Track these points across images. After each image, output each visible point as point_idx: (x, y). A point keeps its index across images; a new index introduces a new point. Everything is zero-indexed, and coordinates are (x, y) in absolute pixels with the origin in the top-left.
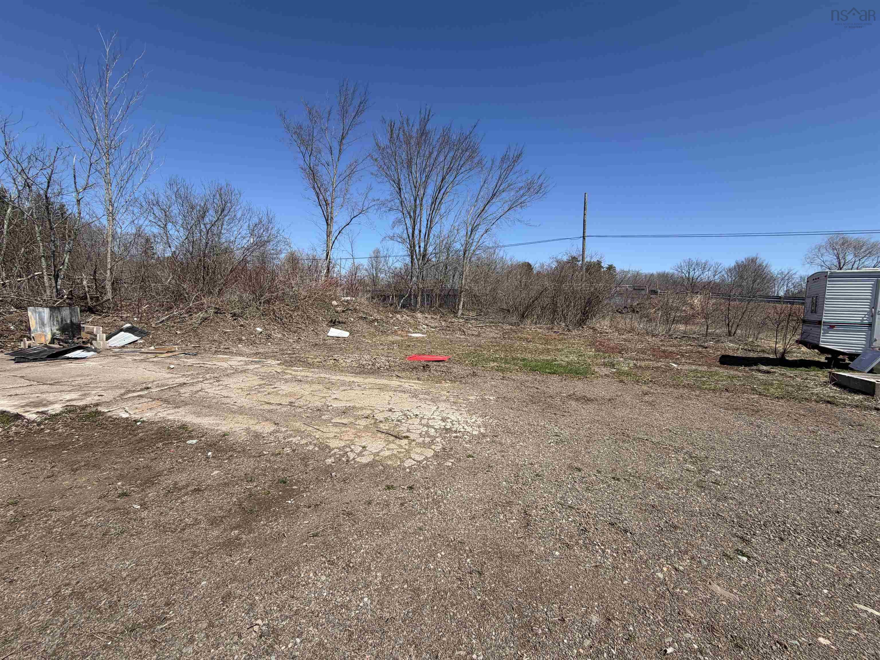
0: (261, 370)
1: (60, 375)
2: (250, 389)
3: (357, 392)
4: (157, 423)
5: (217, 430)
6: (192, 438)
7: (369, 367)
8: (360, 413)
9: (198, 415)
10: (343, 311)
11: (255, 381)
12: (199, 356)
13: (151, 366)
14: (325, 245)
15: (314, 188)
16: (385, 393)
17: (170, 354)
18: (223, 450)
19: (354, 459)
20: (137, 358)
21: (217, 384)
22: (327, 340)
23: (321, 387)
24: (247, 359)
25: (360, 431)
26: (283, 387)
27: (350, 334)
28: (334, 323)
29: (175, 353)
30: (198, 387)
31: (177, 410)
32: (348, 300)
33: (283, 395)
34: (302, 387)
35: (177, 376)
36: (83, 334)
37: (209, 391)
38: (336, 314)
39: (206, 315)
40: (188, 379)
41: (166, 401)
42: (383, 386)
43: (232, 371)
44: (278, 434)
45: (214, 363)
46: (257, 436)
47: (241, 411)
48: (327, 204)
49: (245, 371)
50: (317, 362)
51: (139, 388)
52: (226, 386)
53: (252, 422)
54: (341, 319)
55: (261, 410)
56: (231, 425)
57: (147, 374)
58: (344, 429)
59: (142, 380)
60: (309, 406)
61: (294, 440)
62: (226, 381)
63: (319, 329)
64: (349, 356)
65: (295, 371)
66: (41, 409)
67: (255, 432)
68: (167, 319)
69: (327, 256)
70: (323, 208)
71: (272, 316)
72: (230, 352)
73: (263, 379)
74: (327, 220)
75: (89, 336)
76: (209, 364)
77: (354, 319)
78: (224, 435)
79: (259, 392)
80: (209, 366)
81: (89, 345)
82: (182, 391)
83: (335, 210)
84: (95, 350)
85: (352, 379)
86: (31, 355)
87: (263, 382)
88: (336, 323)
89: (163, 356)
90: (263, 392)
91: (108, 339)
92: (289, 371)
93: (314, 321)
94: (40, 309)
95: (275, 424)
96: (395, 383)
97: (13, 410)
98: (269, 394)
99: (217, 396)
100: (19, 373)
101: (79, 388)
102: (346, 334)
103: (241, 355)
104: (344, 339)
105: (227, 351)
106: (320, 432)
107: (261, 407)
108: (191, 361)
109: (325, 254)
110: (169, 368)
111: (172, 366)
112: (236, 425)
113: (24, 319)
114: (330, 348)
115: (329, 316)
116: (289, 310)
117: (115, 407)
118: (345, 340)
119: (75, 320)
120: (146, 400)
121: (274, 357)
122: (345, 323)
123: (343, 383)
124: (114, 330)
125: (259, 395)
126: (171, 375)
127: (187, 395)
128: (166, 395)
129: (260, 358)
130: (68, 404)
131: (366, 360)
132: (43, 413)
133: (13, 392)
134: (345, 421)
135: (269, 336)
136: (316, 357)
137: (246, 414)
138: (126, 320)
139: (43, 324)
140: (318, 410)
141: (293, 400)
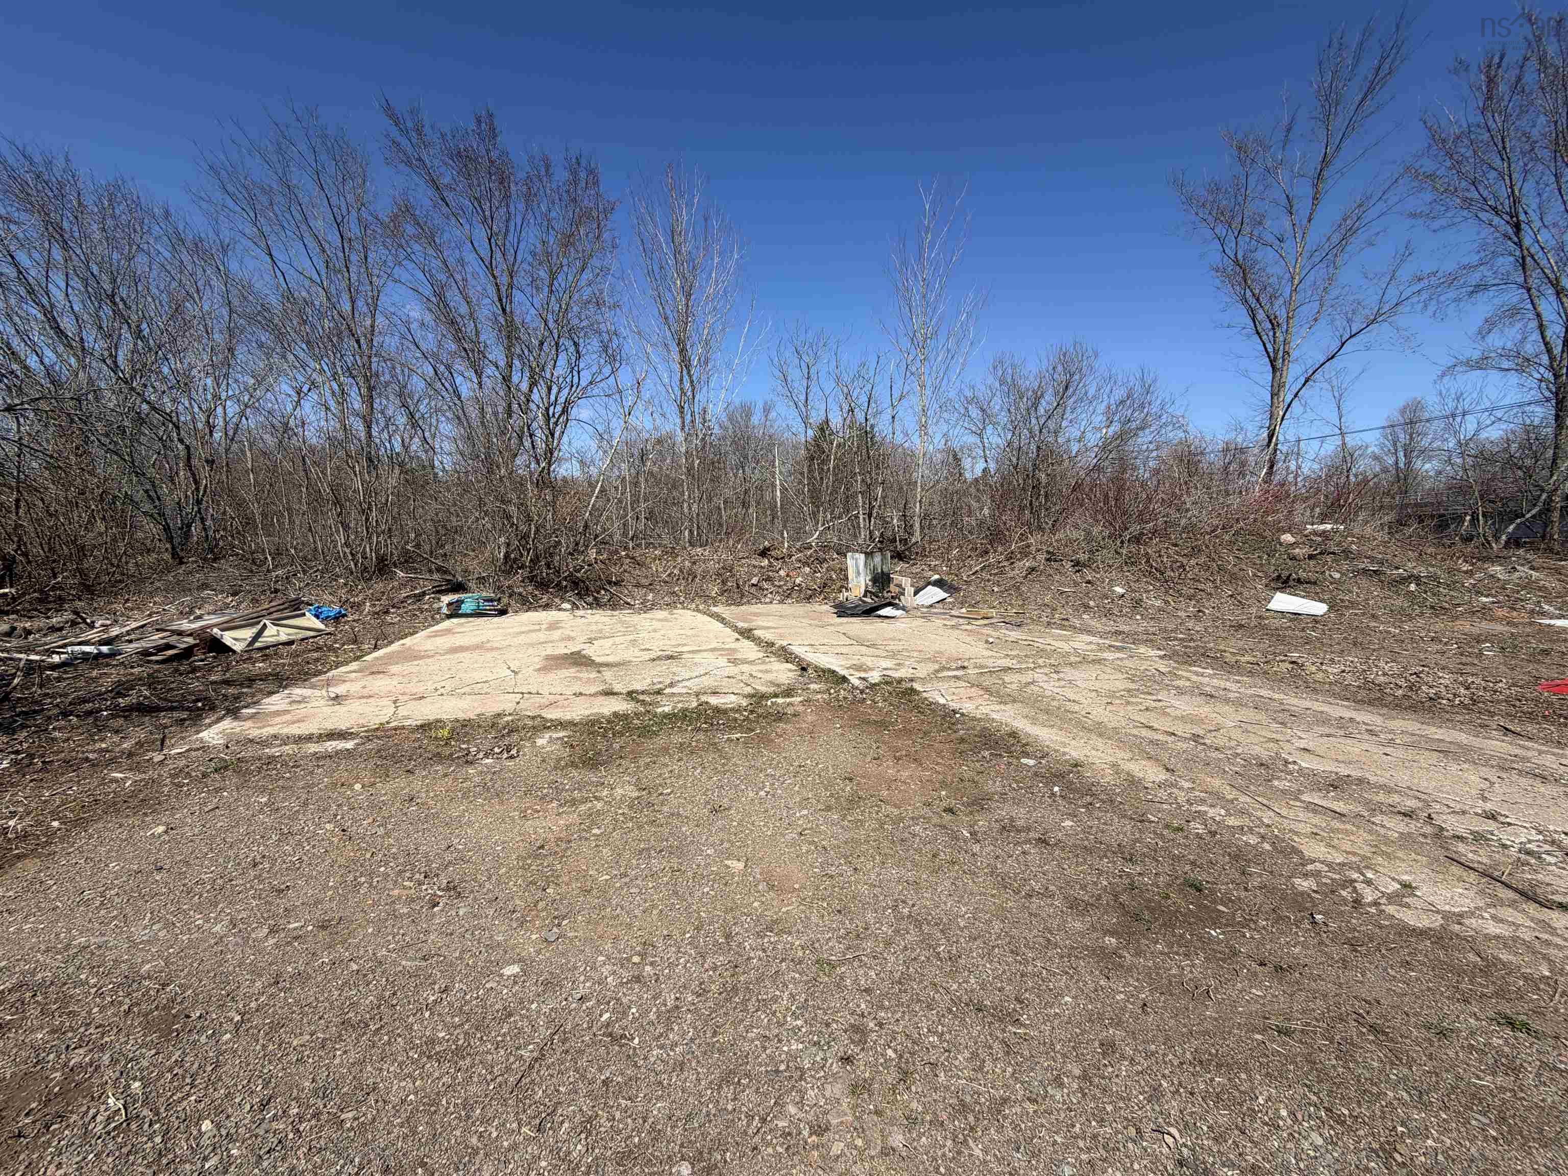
0: (1127, 663)
1: (874, 636)
2: (1112, 694)
3: (1365, 746)
4: (979, 720)
5: (1064, 754)
6: (1027, 755)
7: (1400, 692)
8: (1381, 797)
9: (1034, 721)
10: (1311, 557)
11: (1120, 683)
12: (1026, 629)
13: (964, 636)
14: (1268, 415)
15: (1245, 301)
16: (1466, 766)
17: (986, 622)
18: (1076, 791)
19: (1376, 903)
20: (948, 623)
21: (1055, 676)
22: (1267, 618)
23: (1261, 717)
24: (1101, 641)
25: (1387, 841)
26: (1177, 703)
27: (1331, 608)
28: (1284, 583)
29: (993, 621)
30: (1028, 677)
31: (1003, 707)
32: (1324, 532)
33: (1176, 718)
34: (1216, 709)
35: (998, 655)
36: (892, 587)
37: (1045, 686)
38: (1290, 563)
39: (1034, 564)
40: (1014, 662)
41: (987, 690)
42: (1452, 748)
43: (1078, 659)
44: (1175, 790)
45: (1049, 641)
46: (1134, 782)
47: (1099, 730)
48: (1275, 325)
49: (1099, 661)
50: (1248, 663)
51: (954, 666)
52: (1070, 682)
53: (1121, 754)
54: (1303, 575)
55: (1134, 736)
56: (1086, 752)
57: (963, 648)
58: (1336, 824)
59: (955, 655)
60: (1239, 751)
61: (1211, 812)
62: (1069, 673)
63: (1246, 594)
64: (1332, 660)
65: (1197, 674)
66: (863, 675)
67: (1128, 774)
68: (982, 569)
69: (1271, 437)
70: (1264, 337)
71: (1143, 566)
72: (1070, 626)
73: (1133, 681)
74: (1273, 362)
75: (897, 589)
76: (1041, 642)
77: (1343, 574)
78: (1076, 765)
79: (1128, 703)
80: (1042, 646)
81: (897, 601)
82: (1007, 679)
83: (1297, 333)
84: (903, 608)
85: (1347, 714)
86: (849, 609)
87: (1133, 686)
88: (1291, 583)
89: (978, 623)
90: (1137, 704)
91: (916, 593)
92: (1185, 674)
93: (1234, 577)
94: (857, 555)
95: (1167, 770)
96: (1498, 745)
97: (842, 672)
98: (1147, 709)
99: (1059, 697)
100: (840, 629)
101: (893, 655)
102: (1319, 608)
103: (1089, 632)
104: (1315, 619)
105: (1066, 623)
106: (1272, 814)
107: (1135, 732)
108: (1014, 634)
109: (1265, 435)
110: (987, 642)
111: (991, 640)
112: (1094, 752)
113: (843, 567)
114: (1277, 636)
115: (1273, 568)
116: (1178, 553)
117: (928, 687)
118: (1317, 622)
119: (885, 570)
120: (964, 684)
121: (1149, 642)
122: (1315, 583)
123: (1323, 720)
124: (921, 583)
125: (1129, 708)
126: (991, 653)
127: (1014, 686)
128: (988, 681)
129: (1123, 641)
130: (885, 673)
131: (1384, 674)
132: (864, 679)
133: (840, 650)
134: (1339, 806)
135: (1138, 602)
136: (1243, 651)
137: (1109, 739)
138: (933, 569)
139: (858, 573)
140: (1262, 765)
141: (1201, 733)
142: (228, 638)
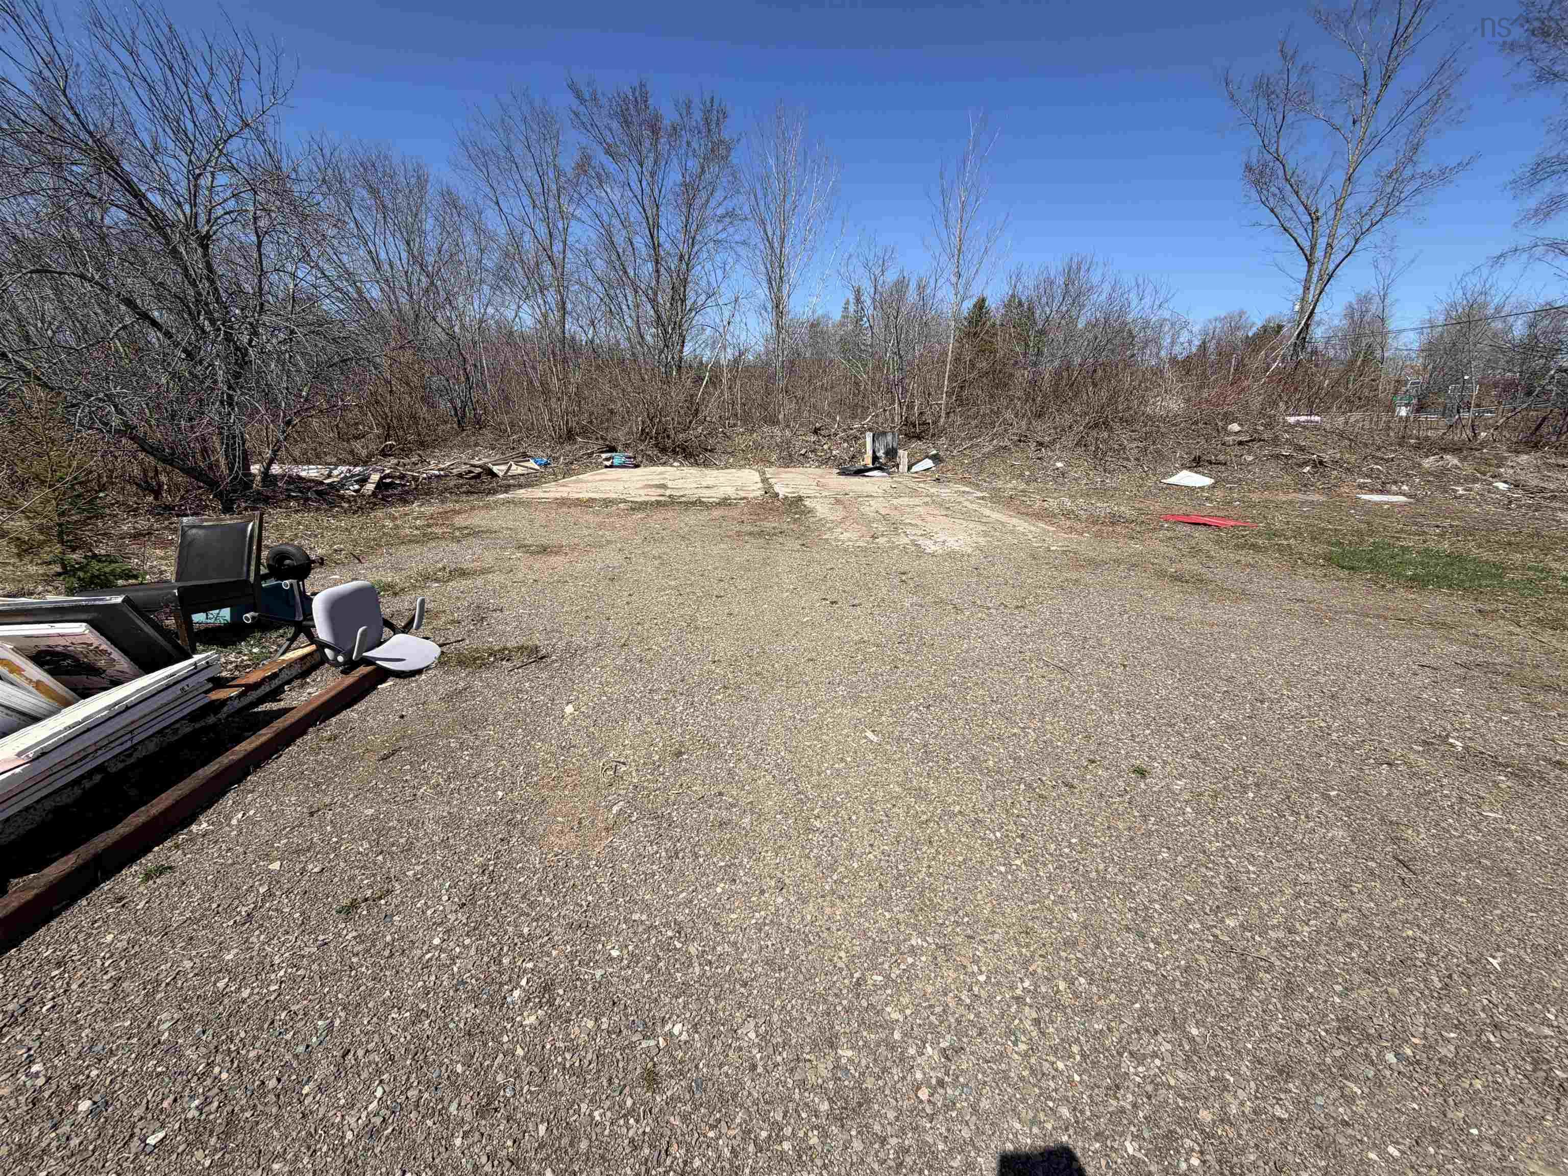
22: (1158, 489)
27: (1215, 482)
36: (897, 459)
68: (970, 447)
74: (1308, 256)
84: (891, 473)
91: (914, 463)
102: (1207, 481)
104: (1193, 490)
119: (895, 445)
124: (922, 457)
138: (936, 446)
142: (495, 469)
